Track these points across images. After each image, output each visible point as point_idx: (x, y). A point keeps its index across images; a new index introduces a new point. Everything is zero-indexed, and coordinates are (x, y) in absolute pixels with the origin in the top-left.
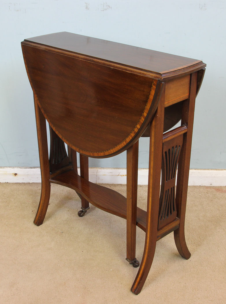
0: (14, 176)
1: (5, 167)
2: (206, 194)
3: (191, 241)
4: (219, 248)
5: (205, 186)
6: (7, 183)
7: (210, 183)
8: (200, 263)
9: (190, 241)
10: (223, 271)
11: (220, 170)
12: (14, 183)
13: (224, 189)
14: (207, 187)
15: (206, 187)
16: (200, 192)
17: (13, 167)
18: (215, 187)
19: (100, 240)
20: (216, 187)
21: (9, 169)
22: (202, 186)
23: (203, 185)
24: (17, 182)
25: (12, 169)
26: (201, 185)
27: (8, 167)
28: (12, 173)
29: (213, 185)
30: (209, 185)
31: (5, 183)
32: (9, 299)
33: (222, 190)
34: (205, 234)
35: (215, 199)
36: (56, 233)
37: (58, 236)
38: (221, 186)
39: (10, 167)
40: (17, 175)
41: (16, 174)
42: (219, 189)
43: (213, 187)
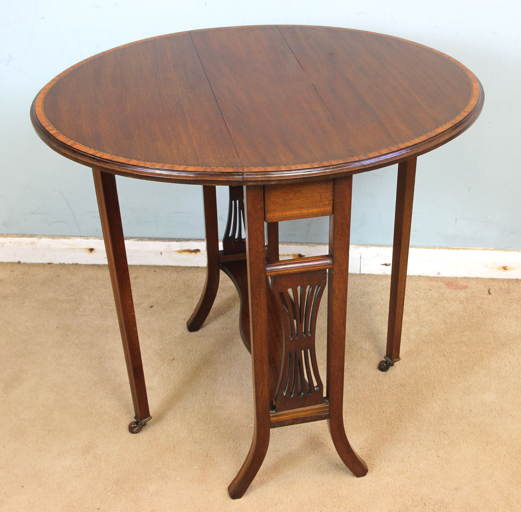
0: (89, 252)
1: (71, 236)
2: (428, 291)
3: (390, 378)
4: (434, 391)
5: (428, 277)
6: (77, 264)
7: (438, 272)
8: (399, 416)
9: (388, 378)
10: (435, 430)
11: (455, 249)
12: (89, 265)
13: (461, 283)
14: (431, 279)
15: (430, 277)
16: (418, 288)
17: (87, 237)
18: (445, 278)
19: (236, 373)
20: (448, 278)
21: (79, 240)
22: (422, 277)
23: (425, 274)
24: (93, 263)
25: (84, 240)
26: (421, 275)
27: (78, 236)
28: (84, 247)
29: (443, 275)
30: (435, 275)
31: (73, 264)
32: (81, 474)
33: (457, 285)
34: (414, 366)
35: (442, 300)
36: (162, 360)
37: (166, 365)
38: (456, 277)
39: (81, 236)
40: (93, 251)
41: (91, 250)
42: (452, 283)
43: (443, 277)
